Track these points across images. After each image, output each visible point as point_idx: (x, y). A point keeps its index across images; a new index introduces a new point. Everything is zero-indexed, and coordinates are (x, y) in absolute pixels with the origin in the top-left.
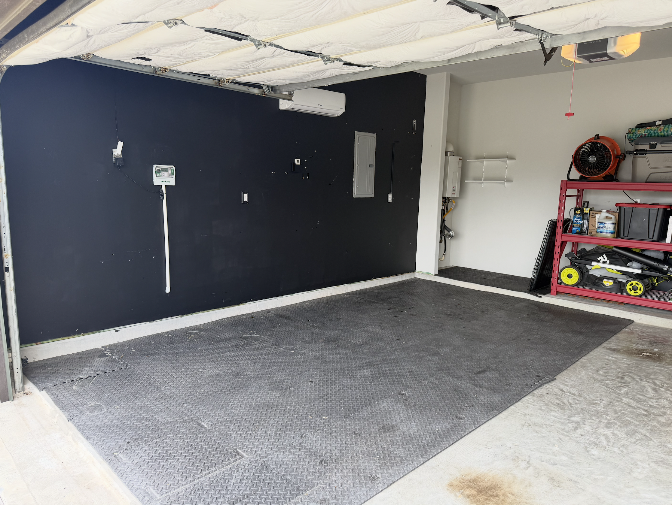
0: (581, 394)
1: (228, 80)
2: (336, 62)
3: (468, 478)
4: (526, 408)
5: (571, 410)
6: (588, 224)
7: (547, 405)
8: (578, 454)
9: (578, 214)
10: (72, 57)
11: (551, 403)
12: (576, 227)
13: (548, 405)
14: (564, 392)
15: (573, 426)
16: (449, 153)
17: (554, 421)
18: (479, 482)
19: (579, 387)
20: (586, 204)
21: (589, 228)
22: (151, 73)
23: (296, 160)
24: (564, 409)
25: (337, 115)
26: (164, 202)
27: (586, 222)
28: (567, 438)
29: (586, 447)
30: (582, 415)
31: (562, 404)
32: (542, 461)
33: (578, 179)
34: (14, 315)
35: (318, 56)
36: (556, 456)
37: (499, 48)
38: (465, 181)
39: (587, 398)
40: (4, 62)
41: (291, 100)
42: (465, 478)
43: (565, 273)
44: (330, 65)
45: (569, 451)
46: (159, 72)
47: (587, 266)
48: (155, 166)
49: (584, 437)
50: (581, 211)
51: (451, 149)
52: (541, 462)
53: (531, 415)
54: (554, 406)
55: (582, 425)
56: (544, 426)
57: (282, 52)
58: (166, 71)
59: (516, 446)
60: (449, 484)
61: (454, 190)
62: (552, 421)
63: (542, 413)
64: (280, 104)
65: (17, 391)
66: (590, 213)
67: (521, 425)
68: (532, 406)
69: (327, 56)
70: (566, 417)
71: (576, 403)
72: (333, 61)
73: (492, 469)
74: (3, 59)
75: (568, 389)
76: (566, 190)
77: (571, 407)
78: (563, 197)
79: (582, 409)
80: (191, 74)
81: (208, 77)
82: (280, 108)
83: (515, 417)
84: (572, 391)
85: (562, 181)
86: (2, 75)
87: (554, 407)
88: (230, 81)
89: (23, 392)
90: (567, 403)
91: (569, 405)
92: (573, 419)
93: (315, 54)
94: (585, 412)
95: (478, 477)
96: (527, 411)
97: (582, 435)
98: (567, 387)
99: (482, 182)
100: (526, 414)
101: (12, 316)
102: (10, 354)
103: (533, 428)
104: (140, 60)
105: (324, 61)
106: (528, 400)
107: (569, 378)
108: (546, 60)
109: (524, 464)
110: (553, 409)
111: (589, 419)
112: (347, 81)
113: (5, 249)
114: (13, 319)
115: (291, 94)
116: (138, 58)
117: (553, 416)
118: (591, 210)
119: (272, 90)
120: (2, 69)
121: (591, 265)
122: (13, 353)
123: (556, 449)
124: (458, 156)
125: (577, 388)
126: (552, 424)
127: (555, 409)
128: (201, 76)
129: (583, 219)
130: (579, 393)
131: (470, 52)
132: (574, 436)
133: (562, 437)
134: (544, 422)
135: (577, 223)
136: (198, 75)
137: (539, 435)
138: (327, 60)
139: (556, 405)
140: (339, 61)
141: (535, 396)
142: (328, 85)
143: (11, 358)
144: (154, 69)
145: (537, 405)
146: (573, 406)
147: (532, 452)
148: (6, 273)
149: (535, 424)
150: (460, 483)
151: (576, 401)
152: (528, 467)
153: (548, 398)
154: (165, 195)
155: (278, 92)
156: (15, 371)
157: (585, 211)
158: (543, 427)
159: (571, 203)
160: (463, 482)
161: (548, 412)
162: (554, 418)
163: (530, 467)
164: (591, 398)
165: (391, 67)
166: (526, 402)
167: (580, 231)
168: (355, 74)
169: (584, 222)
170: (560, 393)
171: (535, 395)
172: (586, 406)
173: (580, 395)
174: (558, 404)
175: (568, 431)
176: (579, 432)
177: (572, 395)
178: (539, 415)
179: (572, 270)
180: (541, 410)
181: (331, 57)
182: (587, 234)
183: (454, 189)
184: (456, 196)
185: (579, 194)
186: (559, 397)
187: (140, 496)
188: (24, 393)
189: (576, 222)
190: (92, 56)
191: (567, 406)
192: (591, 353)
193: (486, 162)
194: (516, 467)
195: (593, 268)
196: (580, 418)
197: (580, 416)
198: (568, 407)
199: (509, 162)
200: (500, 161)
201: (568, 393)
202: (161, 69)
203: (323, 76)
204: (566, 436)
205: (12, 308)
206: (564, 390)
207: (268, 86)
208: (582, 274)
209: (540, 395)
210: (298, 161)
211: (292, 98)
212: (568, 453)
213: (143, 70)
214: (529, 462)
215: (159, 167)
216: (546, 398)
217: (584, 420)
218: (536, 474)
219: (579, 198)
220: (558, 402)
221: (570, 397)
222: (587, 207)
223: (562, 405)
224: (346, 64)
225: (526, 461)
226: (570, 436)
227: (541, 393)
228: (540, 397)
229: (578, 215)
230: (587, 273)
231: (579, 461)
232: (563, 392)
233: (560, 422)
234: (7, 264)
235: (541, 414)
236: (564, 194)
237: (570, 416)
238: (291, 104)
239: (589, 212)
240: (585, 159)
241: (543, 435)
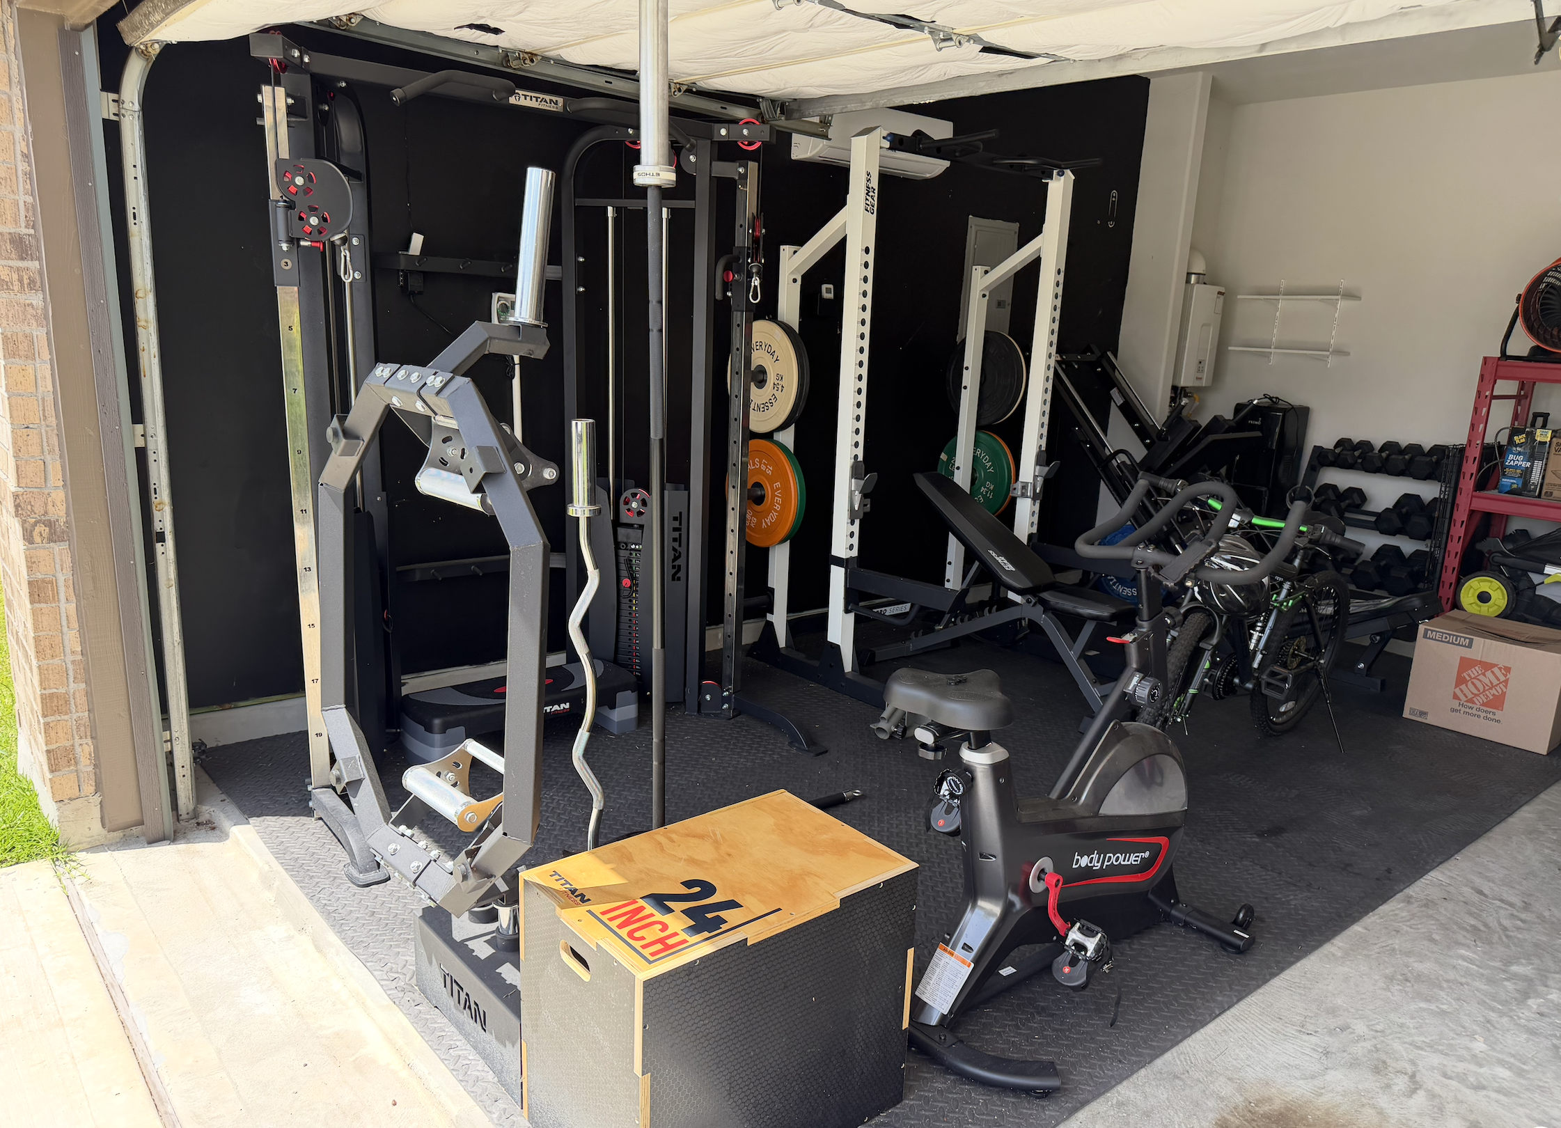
0: (1530, 904)
1: (678, 86)
2: (966, 45)
3: (1266, 1108)
4: (1394, 933)
5: (1508, 947)
6: (1545, 470)
7: (1444, 927)
8: (1538, 1064)
9: (1520, 445)
10: (312, 22)
11: (1456, 923)
12: (1513, 478)
13: (1447, 929)
14: (1485, 896)
15: (1518, 988)
16: (1193, 276)
17: (1468, 973)
18: (1294, 1123)
19: (1521, 885)
20: (1540, 420)
21: (1546, 481)
22: (495, 64)
23: (824, 287)
24: (1490, 943)
25: (928, 175)
26: (516, 383)
27: (1538, 465)
28: (1505, 1020)
29: (1555, 1046)
30: (1536, 961)
31: (1482, 928)
32: (1445, 1075)
33: (1526, 355)
34: (176, 644)
35: (921, 29)
36: (1481, 1066)
37: (1406, 14)
38: (1230, 348)
39: (1545, 917)
40: (156, 33)
41: (825, 137)
42: (1257, 1109)
43: (1472, 590)
44: (950, 50)
45: (1513, 1056)
46: (515, 63)
47: (1532, 575)
48: (496, 296)
49: (1547, 1019)
50: (1527, 438)
51: (1199, 267)
52: (1444, 1079)
53: (1408, 954)
54: (1465, 933)
55: (1541, 989)
56: (1445, 985)
57: (833, 17)
58: (532, 61)
59: (1377, 1031)
60: (1219, 1123)
61: (1200, 370)
62: (1462, 973)
63: (1435, 949)
64: (793, 145)
65: (181, 818)
66: (1550, 441)
67: (1386, 978)
68: (1408, 929)
69: (946, 30)
70: (1498, 964)
71: (1518, 929)
72: (960, 43)
73: (1323, 1091)
74: (153, 26)
75: (1495, 888)
76: (1495, 382)
77: (1507, 936)
78: (1484, 399)
79: (1536, 945)
80: (592, 69)
81: (632, 77)
82: (794, 157)
83: (1368, 956)
84: (1505, 896)
85: (1485, 358)
86: (148, 64)
87: (1464, 936)
88: (684, 88)
89: (194, 821)
90: (1497, 926)
91: (1501, 932)
92: (1514, 968)
93: (917, 24)
94: (1546, 954)
95: (1288, 1109)
96: (1396, 943)
97: (1541, 1014)
98: (1491, 884)
99: (1271, 353)
100: (1394, 950)
101: (172, 647)
102: (168, 732)
103: (1415, 987)
104: (474, 30)
105: (935, 41)
106: (1397, 912)
107: (1494, 860)
108: (1542, 49)
109: (1401, 1083)
110: (1463, 941)
111: (1555, 972)
112: (979, 93)
113: (155, 489)
114: (174, 654)
115: (825, 122)
116: (471, 26)
117: (1464, 958)
118: (1555, 436)
119: (782, 112)
120: (150, 50)
121: (1541, 572)
122: (173, 733)
123: (1479, 1046)
124: (1213, 284)
125: (1518, 887)
126: (1464, 980)
127: (1468, 941)
128: (613, 73)
129: (1532, 458)
130: (1525, 903)
131: (1330, 24)
132: (1521, 1015)
133: (1493, 1016)
134: (1441, 972)
135: (1516, 467)
136: (608, 72)
137: (1433, 1007)
138: (944, 40)
139: (1467, 931)
140: (972, 42)
141: (1412, 903)
142: (927, 102)
143: (169, 743)
144: (504, 54)
145: (1419, 926)
146: (1511, 936)
147: (1420, 1052)
148: (158, 545)
149: (1419, 978)
150: (1246, 1120)
151: (1519, 922)
152: (1413, 1092)
153: (1446, 909)
154: (517, 368)
155: (796, 115)
156: (179, 772)
157: (1538, 439)
158: (1441, 988)
159: (1501, 417)
160: (1254, 1120)
161: (1449, 948)
162: (1465, 964)
163: (1418, 1091)
164: (1555, 917)
165: (1099, 60)
166: (1392, 918)
167: (1520, 486)
168: (1001, 74)
169: (1532, 466)
170: (1476, 898)
171: (1413, 900)
172: (1544, 939)
173: (1527, 907)
174: (1475, 928)
175: (1506, 1001)
176: (1535, 1007)
177: (1506, 906)
178: (1427, 953)
179: (1491, 582)
180: (1429, 940)
181: (955, 31)
182: (1539, 496)
183: (1201, 366)
184: (1204, 383)
185: (1522, 393)
186: (1474, 910)
187: (484, 1097)
188: (198, 824)
189: (1512, 463)
190: (359, 19)
191: (1497, 935)
192: (1542, 796)
193: (1283, 303)
194: (1382, 1088)
195: (1547, 581)
196: (1534, 969)
197: (1532, 964)
198: (1500, 938)
199: (1342, 304)
200: (1321, 300)
201: (1497, 899)
202: (521, 56)
203: (919, 79)
204: (1502, 1014)
205: (172, 628)
206: (1486, 892)
207: (773, 101)
208: (1517, 594)
209: (1424, 902)
210: (828, 291)
211: (827, 131)
212: (1512, 1060)
213: (477, 57)
214: (1413, 1076)
215: (505, 299)
216: (1442, 910)
217: (1543, 975)
218: (1435, 1110)
219: (1523, 402)
220: (1473, 922)
221: (1502, 912)
222: (1544, 426)
223: (1485, 932)
224: (988, 49)
225: (1406, 1074)
226: (1511, 1014)
227: (1428, 895)
228: (1426, 906)
229: (1521, 447)
230: (1529, 593)
231: (1541, 1084)
232: (1482, 897)
233: (1483, 975)
234: (160, 525)
235: (1433, 952)
236: (1488, 393)
237: (1508, 962)
238: (821, 145)
239: (1549, 439)
240: (1550, 304)
241: (1444, 1007)
